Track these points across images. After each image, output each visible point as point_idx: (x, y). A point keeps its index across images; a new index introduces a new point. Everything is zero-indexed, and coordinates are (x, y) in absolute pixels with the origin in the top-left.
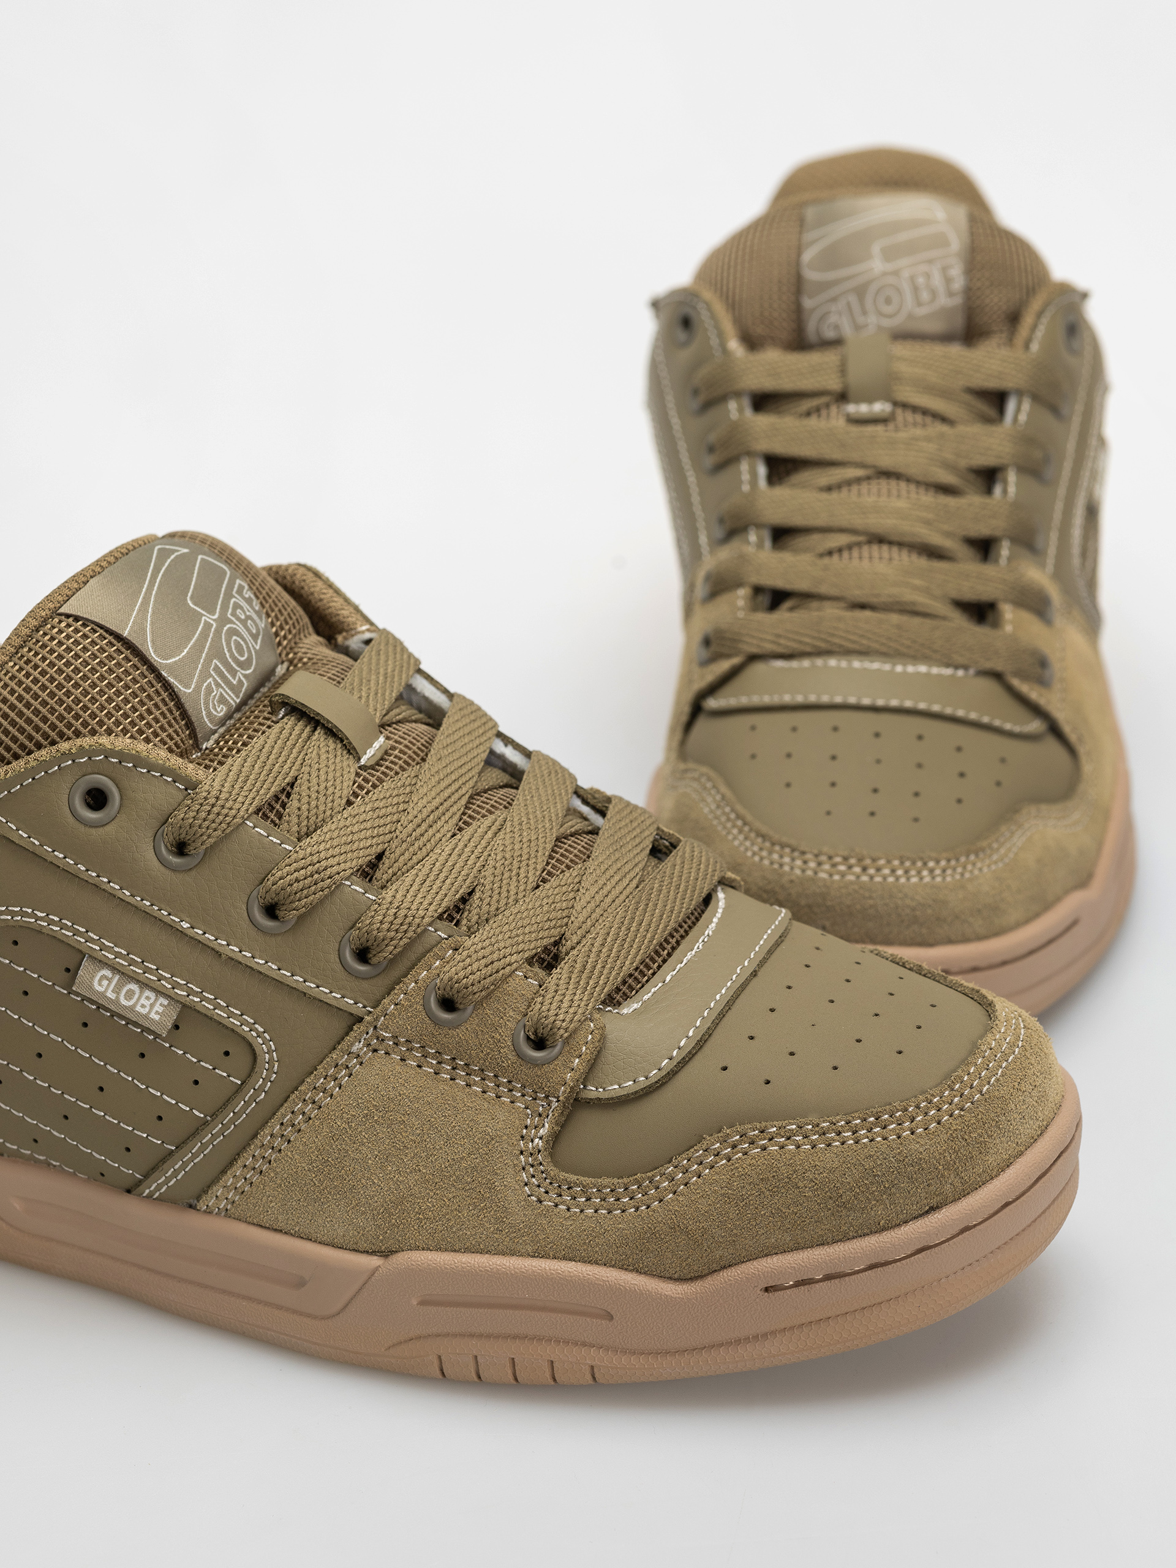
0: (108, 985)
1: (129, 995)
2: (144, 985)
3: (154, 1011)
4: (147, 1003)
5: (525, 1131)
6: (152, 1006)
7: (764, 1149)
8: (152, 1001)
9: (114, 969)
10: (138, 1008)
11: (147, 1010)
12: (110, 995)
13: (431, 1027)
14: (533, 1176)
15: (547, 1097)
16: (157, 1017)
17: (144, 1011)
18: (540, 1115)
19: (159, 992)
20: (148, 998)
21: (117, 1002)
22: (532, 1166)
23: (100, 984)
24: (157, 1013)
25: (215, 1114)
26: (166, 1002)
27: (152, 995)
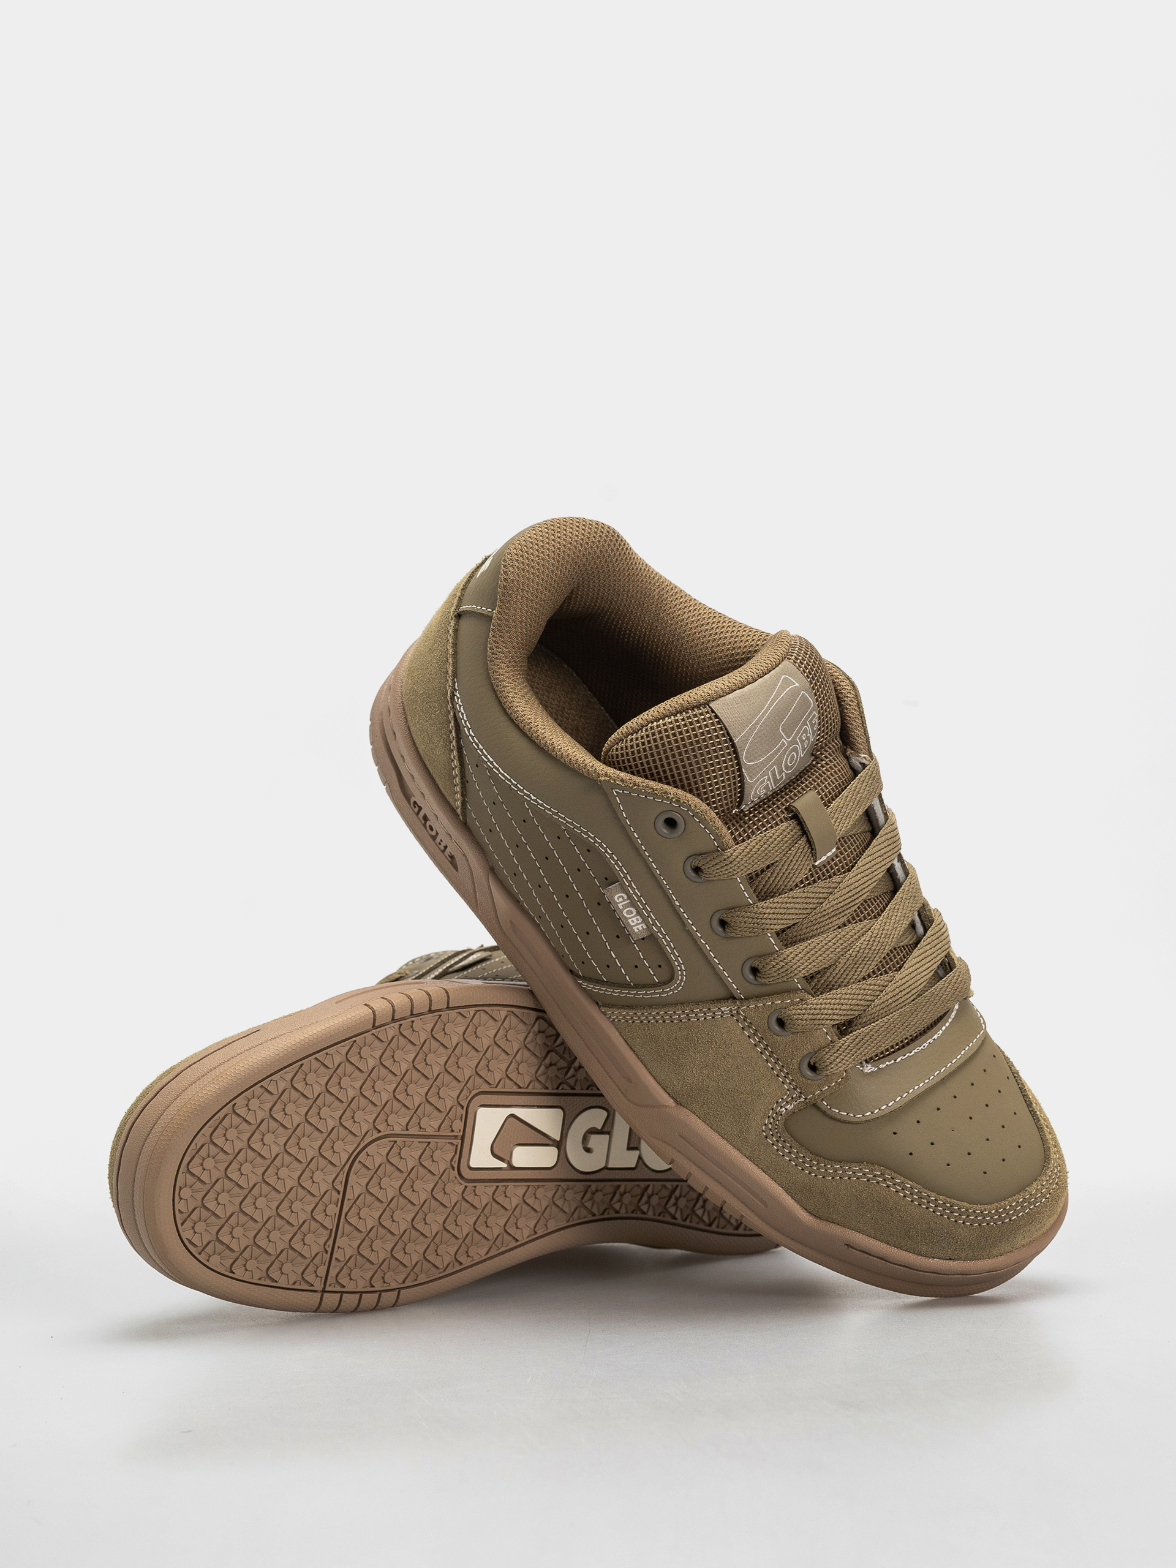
0: (622, 902)
1: (630, 912)
2: (639, 913)
3: (637, 927)
4: (636, 922)
5: (780, 1100)
6: (637, 924)
7: (888, 1186)
8: (638, 922)
9: (629, 897)
10: (630, 920)
11: (633, 924)
12: (620, 906)
13: (766, 1027)
14: (771, 1123)
15: (801, 1093)
16: (636, 931)
17: (632, 924)
18: (792, 1098)
19: (645, 921)
20: (637, 920)
21: (621, 911)
22: (774, 1119)
23: (618, 898)
24: (638, 929)
25: (637, 987)
26: (645, 927)
27: (640, 920)
